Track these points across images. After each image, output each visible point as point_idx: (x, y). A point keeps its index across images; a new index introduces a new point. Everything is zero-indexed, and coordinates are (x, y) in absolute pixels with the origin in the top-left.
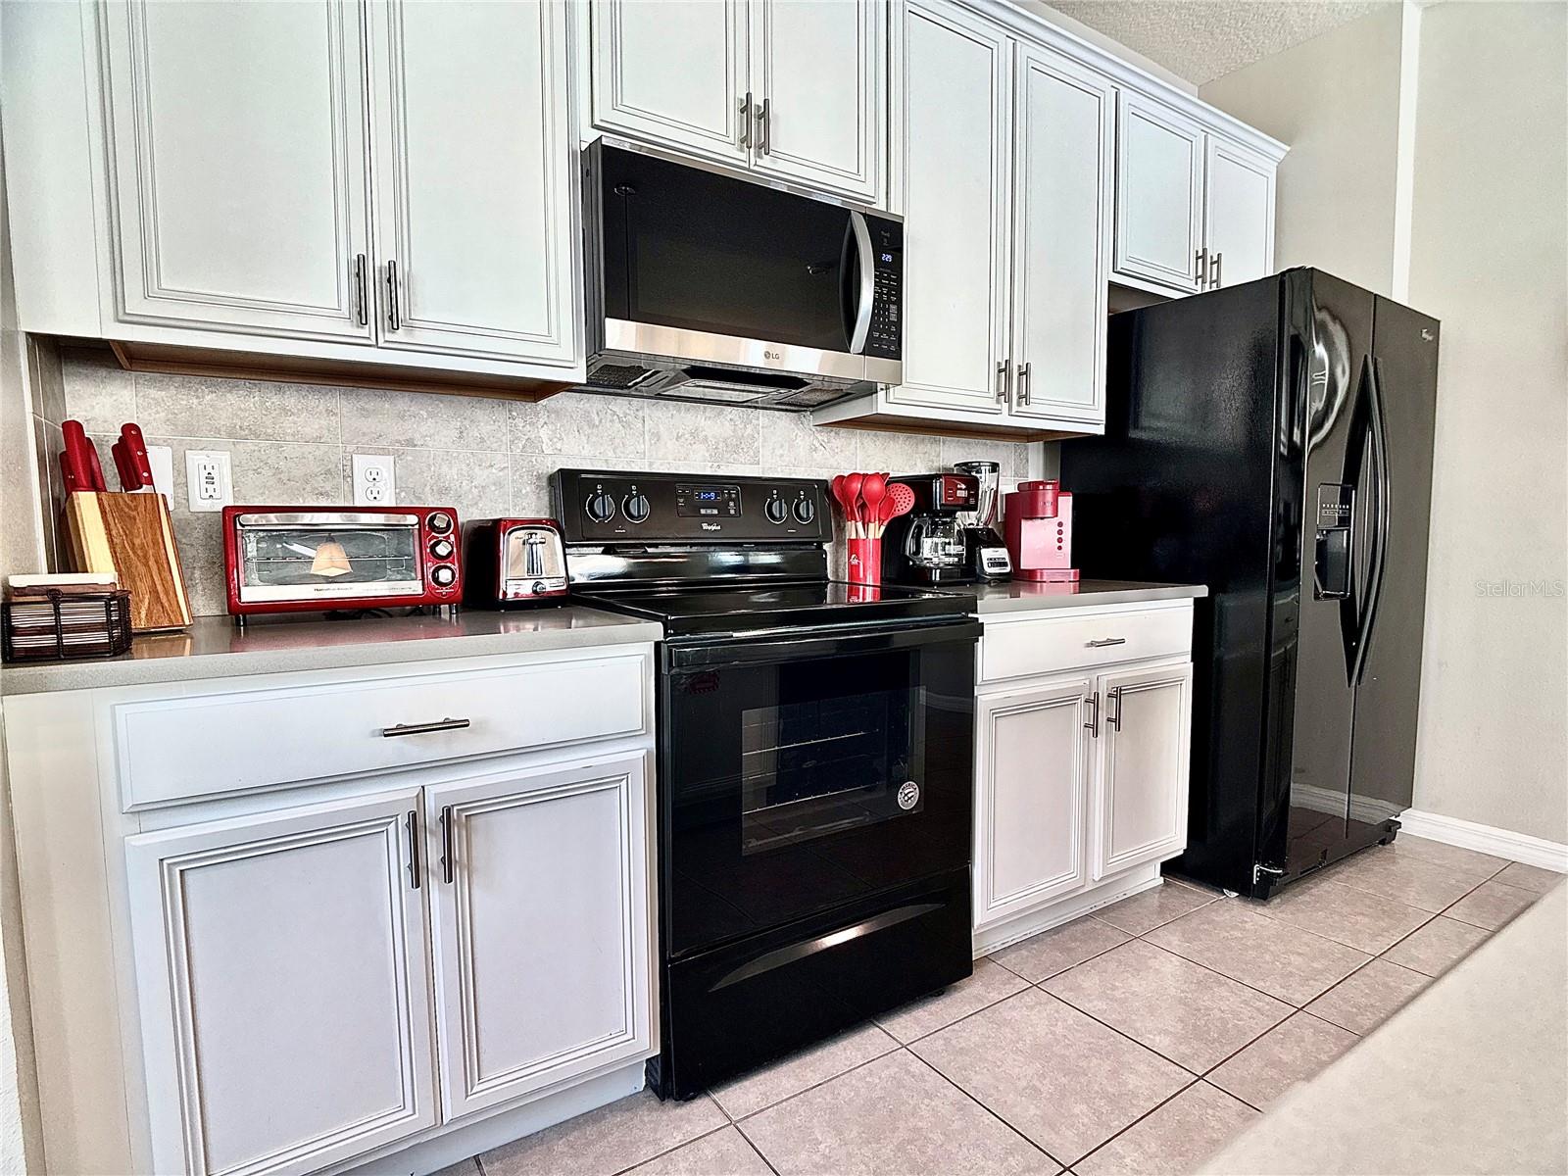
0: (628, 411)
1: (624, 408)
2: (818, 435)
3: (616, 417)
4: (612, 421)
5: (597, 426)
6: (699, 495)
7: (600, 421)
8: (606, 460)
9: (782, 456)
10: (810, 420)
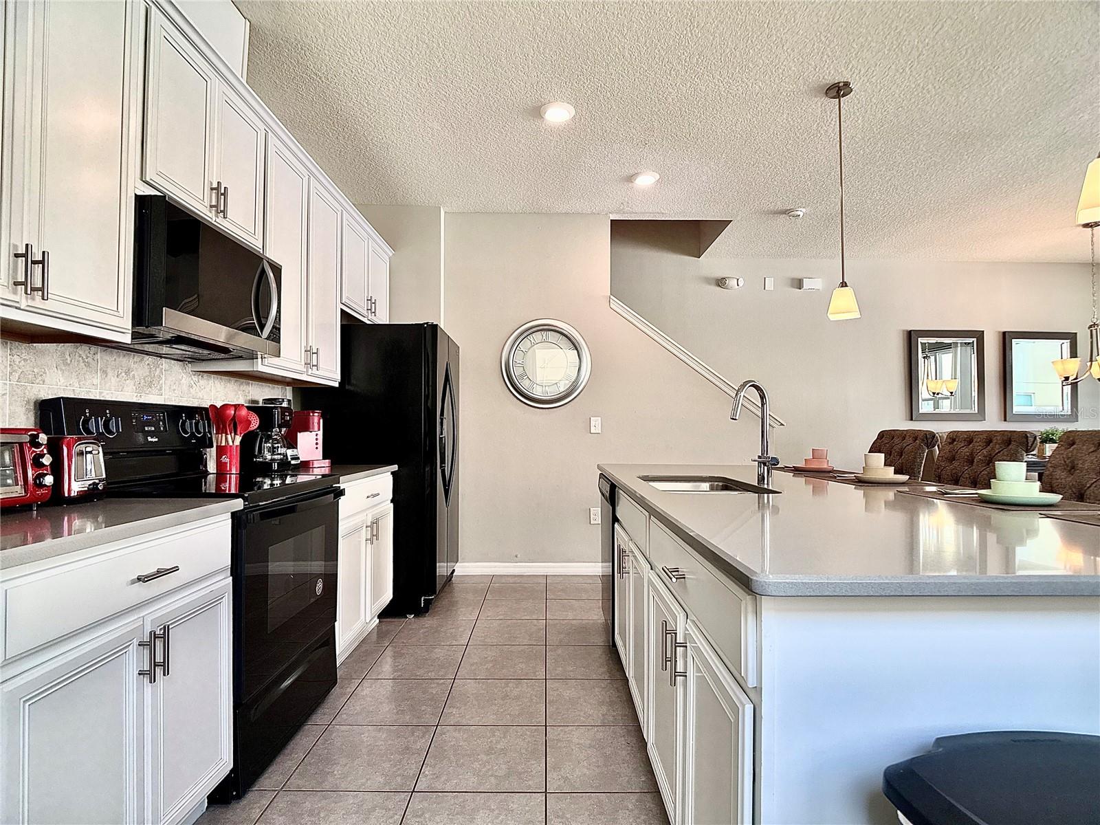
0: (89, 355)
1: (87, 352)
2: (193, 377)
3: (81, 359)
4: (78, 361)
5: (69, 365)
6: (143, 417)
7: (71, 361)
8: (74, 390)
9: (174, 390)
10: (189, 367)
